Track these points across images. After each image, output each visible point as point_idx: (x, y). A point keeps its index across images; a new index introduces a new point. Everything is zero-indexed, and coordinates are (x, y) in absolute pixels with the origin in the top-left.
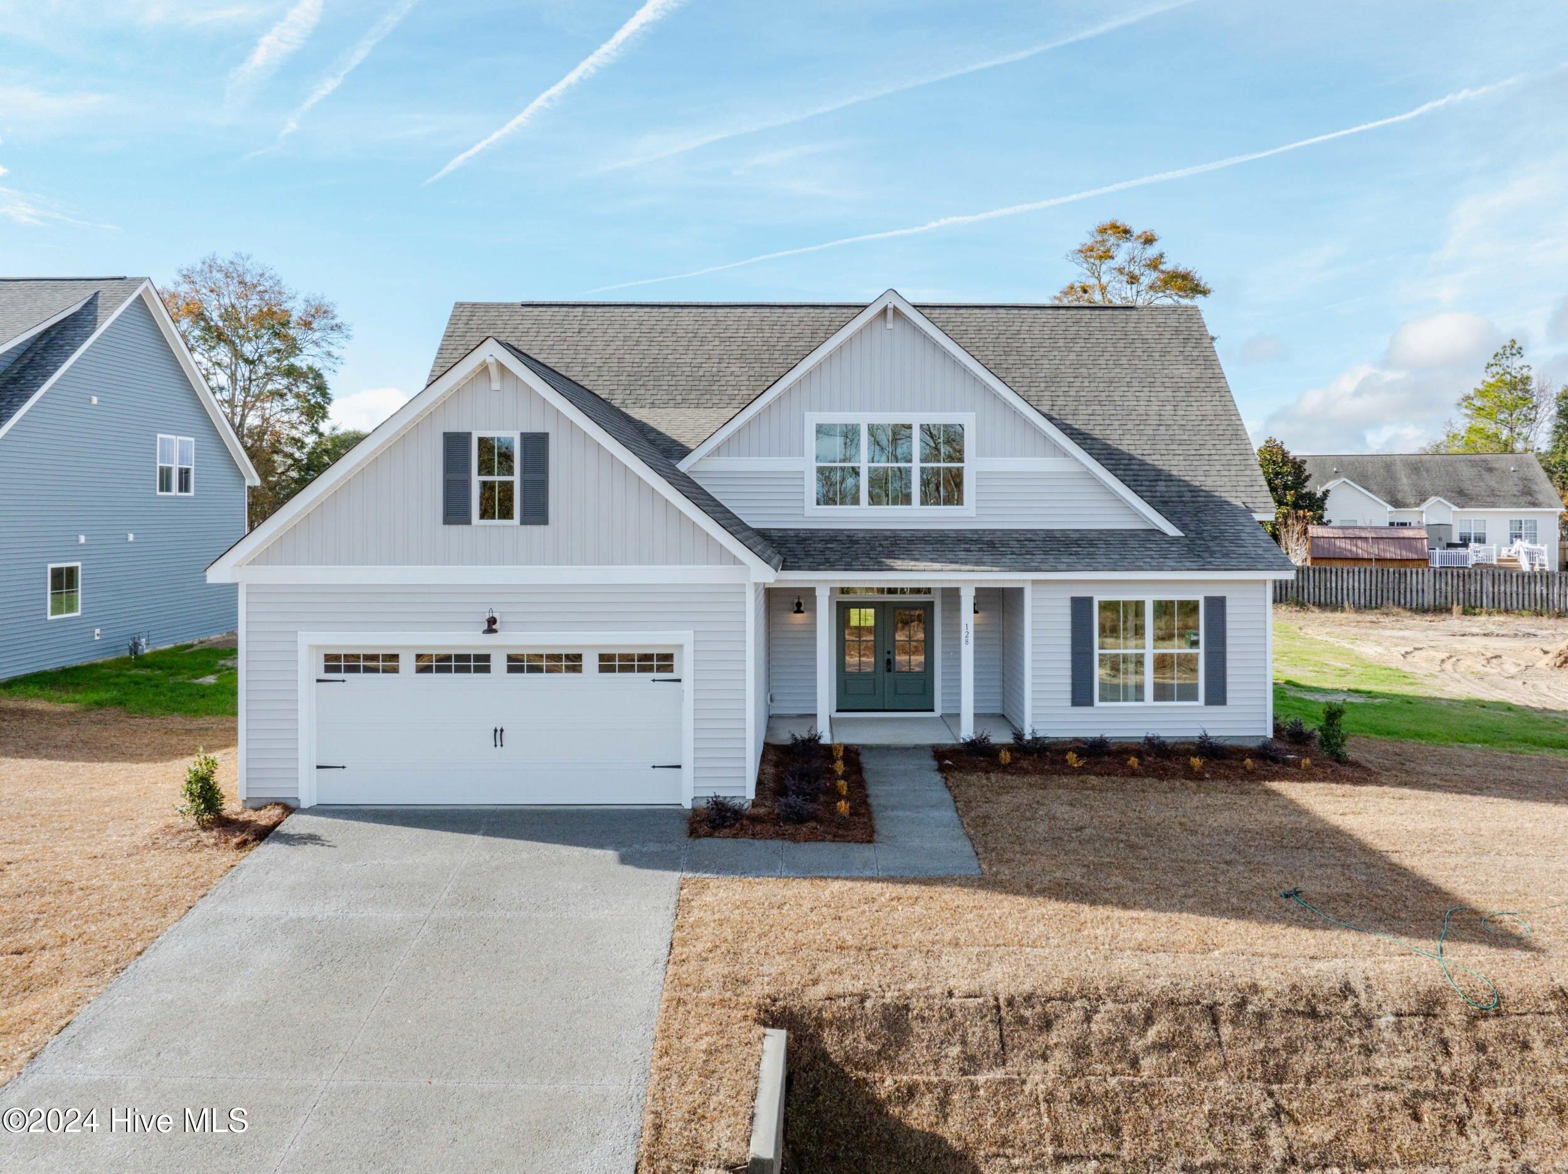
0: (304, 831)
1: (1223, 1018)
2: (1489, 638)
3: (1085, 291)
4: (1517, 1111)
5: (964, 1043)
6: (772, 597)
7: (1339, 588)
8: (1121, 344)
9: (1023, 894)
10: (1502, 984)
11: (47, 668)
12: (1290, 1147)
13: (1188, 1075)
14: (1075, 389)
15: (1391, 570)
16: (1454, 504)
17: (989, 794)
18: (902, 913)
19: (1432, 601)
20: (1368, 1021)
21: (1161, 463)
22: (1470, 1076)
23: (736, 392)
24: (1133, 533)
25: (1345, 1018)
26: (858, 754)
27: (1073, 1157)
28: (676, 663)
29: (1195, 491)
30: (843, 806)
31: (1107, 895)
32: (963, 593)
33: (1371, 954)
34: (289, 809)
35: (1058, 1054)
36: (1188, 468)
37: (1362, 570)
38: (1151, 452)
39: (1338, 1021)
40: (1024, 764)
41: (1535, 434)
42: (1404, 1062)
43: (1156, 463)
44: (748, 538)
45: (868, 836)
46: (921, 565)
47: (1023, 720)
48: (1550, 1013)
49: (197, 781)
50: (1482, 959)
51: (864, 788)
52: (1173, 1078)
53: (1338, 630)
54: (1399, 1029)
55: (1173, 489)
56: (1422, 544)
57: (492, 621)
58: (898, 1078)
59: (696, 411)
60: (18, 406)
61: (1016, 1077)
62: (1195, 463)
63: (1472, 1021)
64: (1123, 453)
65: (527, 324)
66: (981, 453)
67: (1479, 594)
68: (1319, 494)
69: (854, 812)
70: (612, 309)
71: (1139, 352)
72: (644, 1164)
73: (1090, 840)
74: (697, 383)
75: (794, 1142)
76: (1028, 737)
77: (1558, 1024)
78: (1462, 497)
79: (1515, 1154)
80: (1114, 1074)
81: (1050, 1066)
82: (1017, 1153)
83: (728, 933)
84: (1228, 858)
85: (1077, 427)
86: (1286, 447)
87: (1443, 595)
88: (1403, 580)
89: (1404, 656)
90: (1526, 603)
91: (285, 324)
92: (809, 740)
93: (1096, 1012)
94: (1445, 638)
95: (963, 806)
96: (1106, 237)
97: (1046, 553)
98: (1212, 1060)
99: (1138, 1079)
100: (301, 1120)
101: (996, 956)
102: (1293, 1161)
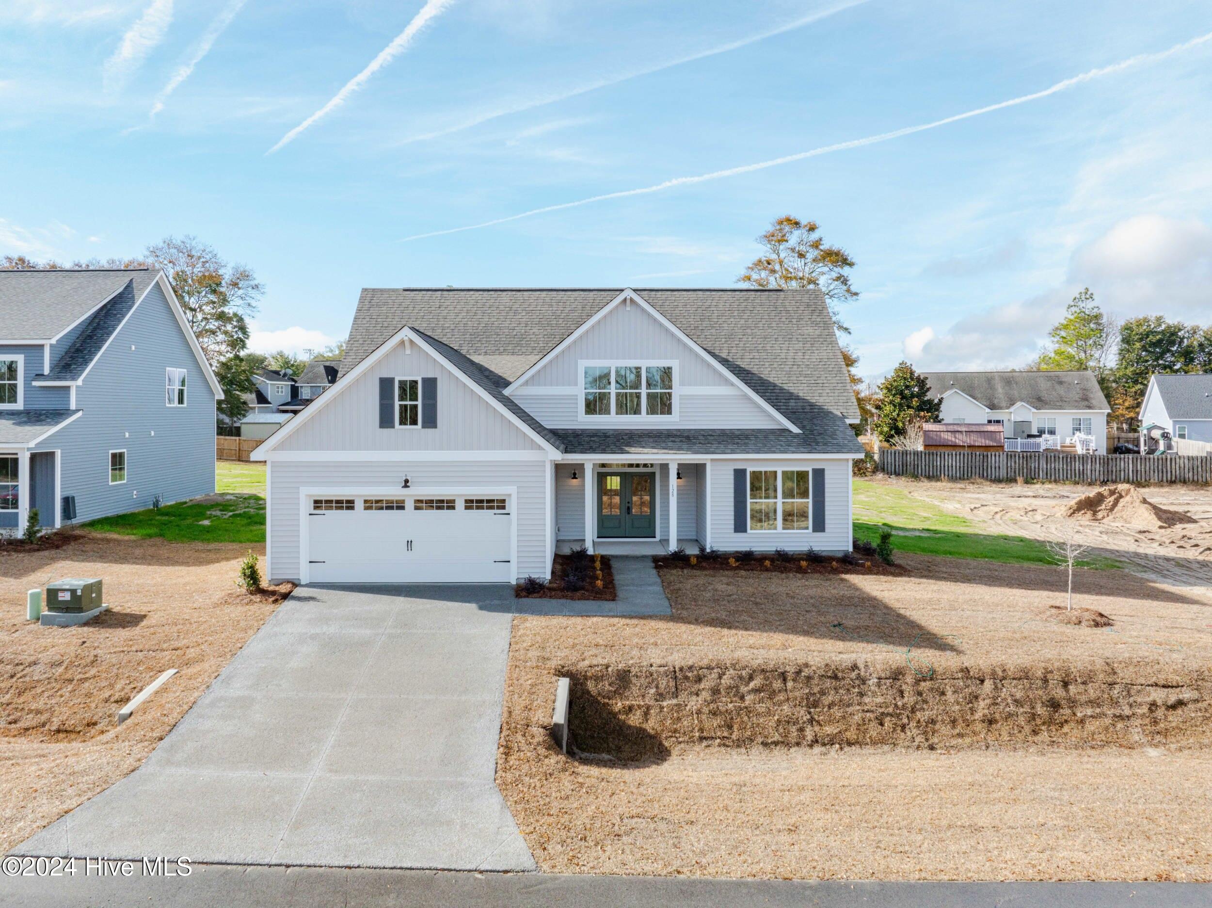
0: (306, 595)
1: (789, 678)
2: (1038, 499)
3: (769, 264)
4: (933, 722)
5: (657, 687)
6: (559, 468)
7: (942, 465)
8: (773, 314)
9: (693, 624)
10: (936, 665)
11: (109, 515)
12: (816, 736)
13: (769, 704)
14: (743, 342)
15: (978, 453)
16: (1033, 407)
17: (681, 579)
18: (628, 631)
19: (1005, 475)
20: (864, 681)
21: (793, 388)
22: (911, 706)
23: (536, 345)
24: (772, 431)
25: (852, 680)
26: (609, 560)
27: (708, 738)
28: (507, 504)
29: (812, 405)
30: (599, 583)
31: (737, 624)
32: (670, 466)
33: (872, 651)
34: (295, 585)
35: (704, 693)
36: (809, 391)
37: (958, 453)
38: (787, 382)
39: (847, 681)
40: (704, 564)
41: (1106, 355)
42: (879, 700)
43: (790, 388)
44: (546, 435)
45: (613, 598)
46: (646, 450)
47: (706, 541)
48: (958, 679)
49: (248, 568)
50: (929, 654)
51: (612, 576)
52: (761, 705)
53: (935, 493)
54: (879, 685)
55: (799, 404)
56: (1000, 436)
57: (407, 481)
58: (624, 703)
59: (512, 356)
60: (95, 354)
61: (682, 703)
62: (814, 388)
63: (918, 682)
64: (770, 383)
65: (407, 302)
66: (682, 384)
67: (1037, 470)
68: (936, 401)
69: (605, 586)
70: (459, 292)
71: (784, 319)
72: (505, 725)
73: (734, 600)
74: (512, 339)
75: (573, 730)
76: (708, 550)
77: (962, 684)
78: (1039, 402)
79: (927, 740)
80: (731, 702)
81: (699, 699)
82: (682, 735)
83: (538, 639)
84: (808, 609)
85: (743, 366)
86: (914, 368)
87: (1013, 470)
88: (985, 460)
89: (972, 510)
90: (1069, 476)
91: (219, 284)
92: (581, 551)
93: (724, 674)
94: (1008, 499)
95: (666, 585)
96: (783, 226)
97: (719, 443)
98: (781, 697)
99: (743, 705)
100: (344, 710)
101: (675, 649)
102: (817, 741)
